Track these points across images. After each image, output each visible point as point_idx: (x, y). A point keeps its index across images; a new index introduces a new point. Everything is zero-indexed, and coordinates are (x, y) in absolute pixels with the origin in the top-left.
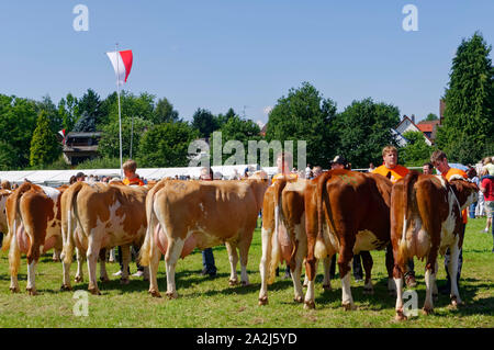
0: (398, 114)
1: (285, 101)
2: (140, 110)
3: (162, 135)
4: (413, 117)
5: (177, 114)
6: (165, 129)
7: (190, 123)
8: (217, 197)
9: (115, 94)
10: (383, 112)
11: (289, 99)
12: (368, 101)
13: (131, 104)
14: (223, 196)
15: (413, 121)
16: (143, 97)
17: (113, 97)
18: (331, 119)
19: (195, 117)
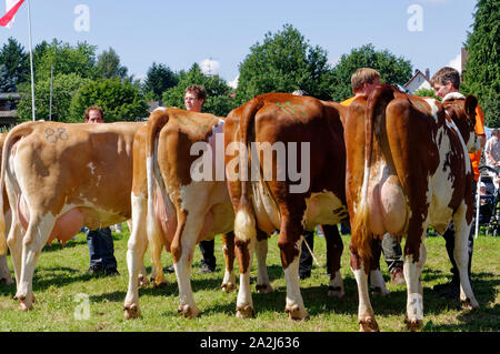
0: (410, 70)
1: (260, 49)
2: (76, 65)
3: (99, 94)
4: (428, 72)
5: (125, 70)
6: (102, 86)
7: (142, 82)
8: (119, 150)
9: (44, 44)
10: (387, 63)
11: (265, 47)
12: (367, 49)
13: (66, 57)
14: (128, 147)
15: (427, 78)
16: (82, 47)
17: (41, 49)
18: (319, 73)
19: (149, 75)
